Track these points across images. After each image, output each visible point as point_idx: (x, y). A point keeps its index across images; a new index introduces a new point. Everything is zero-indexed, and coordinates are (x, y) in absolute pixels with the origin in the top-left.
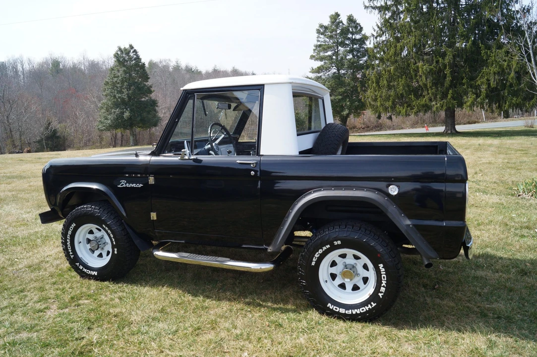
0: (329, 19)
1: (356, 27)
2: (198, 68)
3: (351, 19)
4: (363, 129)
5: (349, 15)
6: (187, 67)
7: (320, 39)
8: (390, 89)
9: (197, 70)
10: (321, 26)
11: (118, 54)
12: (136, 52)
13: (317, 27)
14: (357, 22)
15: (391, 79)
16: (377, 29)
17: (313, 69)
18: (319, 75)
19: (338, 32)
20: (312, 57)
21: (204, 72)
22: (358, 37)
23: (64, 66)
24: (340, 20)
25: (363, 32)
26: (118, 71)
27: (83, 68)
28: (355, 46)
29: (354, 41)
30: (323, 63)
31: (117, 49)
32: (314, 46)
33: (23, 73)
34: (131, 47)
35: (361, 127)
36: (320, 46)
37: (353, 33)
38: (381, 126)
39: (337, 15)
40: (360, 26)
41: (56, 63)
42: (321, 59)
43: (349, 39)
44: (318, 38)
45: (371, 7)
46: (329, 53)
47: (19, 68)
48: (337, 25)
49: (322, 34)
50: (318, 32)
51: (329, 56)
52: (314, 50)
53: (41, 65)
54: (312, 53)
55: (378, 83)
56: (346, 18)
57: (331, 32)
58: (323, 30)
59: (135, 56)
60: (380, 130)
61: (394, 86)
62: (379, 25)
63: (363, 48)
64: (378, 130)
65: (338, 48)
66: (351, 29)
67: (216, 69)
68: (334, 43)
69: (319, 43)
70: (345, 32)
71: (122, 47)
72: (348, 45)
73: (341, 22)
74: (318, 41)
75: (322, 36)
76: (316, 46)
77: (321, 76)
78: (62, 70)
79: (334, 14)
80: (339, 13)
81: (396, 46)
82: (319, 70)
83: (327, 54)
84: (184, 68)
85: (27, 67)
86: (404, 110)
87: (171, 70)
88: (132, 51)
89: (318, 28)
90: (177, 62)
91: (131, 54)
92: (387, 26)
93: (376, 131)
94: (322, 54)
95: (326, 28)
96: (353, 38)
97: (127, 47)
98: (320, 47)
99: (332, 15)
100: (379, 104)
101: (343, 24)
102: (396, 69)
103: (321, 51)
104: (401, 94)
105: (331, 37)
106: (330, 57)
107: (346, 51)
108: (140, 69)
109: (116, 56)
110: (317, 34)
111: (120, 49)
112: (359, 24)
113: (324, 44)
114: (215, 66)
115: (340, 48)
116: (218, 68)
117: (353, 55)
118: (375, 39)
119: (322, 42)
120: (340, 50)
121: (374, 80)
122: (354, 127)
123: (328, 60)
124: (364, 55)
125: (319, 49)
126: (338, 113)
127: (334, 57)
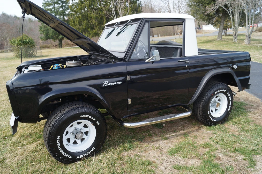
4: (73, 45)
8: (80, 25)
28: (63, 4)
35: (72, 44)
36: (45, 3)
46: (51, 7)
51: (51, 9)
52: (43, 5)
55: (74, 22)
61: (82, 24)
63: (67, 5)
65: (55, 5)
68: (52, 2)
69: (45, 2)
72: (60, 4)
76: (44, 4)
81: (81, 6)
83: (49, 8)
96: (62, 0)
102: (82, 16)
103: (47, 6)
104: (85, 28)
107: (58, 6)
113: (47, 2)
115: (56, 5)
117: (63, 9)
118: (72, 2)
119: (46, 1)
120: (56, 6)
121: (72, 21)
122: (68, 44)
123: (50, 11)
124: (68, 9)
125: (45, 5)
126: (57, 37)
127: (53, 10)
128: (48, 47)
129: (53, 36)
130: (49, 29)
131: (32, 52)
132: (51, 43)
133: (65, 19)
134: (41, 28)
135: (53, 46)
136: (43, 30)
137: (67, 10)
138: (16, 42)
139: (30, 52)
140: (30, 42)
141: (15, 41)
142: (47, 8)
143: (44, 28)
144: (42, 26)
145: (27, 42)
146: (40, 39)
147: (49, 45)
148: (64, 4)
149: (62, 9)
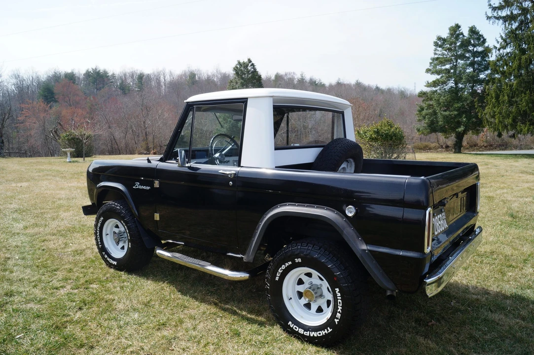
0: (448, 31)
1: (479, 39)
2: (322, 81)
3: (473, 31)
4: (485, 147)
5: (471, 26)
6: (311, 79)
7: (437, 52)
8: (512, 105)
9: (321, 83)
10: (439, 38)
11: (237, 67)
12: (254, 66)
13: (435, 39)
14: (480, 33)
15: (513, 94)
16: (500, 40)
17: (428, 83)
18: (434, 89)
19: (458, 44)
20: (428, 71)
21: (327, 84)
22: (480, 49)
23: (199, 78)
24: (461, 31)
25: (486, 45)
26: (237, 83)
27: (215, 80)
28: (476, 59)
29: (475, 54)
30: (439, 77)
31: (237, 63)
32: (431, 59)
33: (165, 84)
34: (250, 61)
35: (483, 145)
36: (437, 59)
37: (474, 46)
38: (507, 145)
39: (458, 27)
40: (483, 37)
41: (192, 75)
42: (438, 73)
43: (469, 51)
44: (435, 51)
45: (495, 17)
46: (448, 66)
47: (162, 79)
48: (457, 38)
49: (440, 46)
50: (436, 44)
51: (446, 69)
52: (431, 63)
53: (181, 77)
54: (428, 66)
55: (497, 97)
56: (468, 29)
57: (450, 45)
58: (441, 42)
59: (252, 70)
60: (505, 149)
61: (517, 102)
62: (504, 36)
63: (485, 61)
64: (503, 150)
65: (457, 61)
66: (472, 41)
67: (339, 82)
68: (452, 56)
69: (436, 56)
70: (466, 44)
71: (242, 61)
72: (468, 58)
73: (462, 34)
74: (435, 54)
75: (440, 49)
76: (433, 59)
77: (436, 91)
78: (197, 81)
79: (454, 25)
80: (459, 24)
81: (520, 59)
82: (435, 84)
83: (443, 68)
84: (308, 81)
85: (168, 78)
86: (526, 128)
87: (296, 82)
88: (250, 64)
89: (435, 41)
90: (302, 75)
91: (249, 68)
92: (512, 37)
93: (500, 150)
94: (438, 67)
95: (444, 40)
96: (475, 50)
97: (246, 61)
98: (437, 61)
99: (452, 27)
100: (497, 121)
101: (464, 36)
102: (519, 84)
103: (439, 65)
104: (524, 111)
105: (449, 50)
106: (448, 71)
107: (465, 64)
108: (257, 82)
109: (236, 69)
110: (435, 47)
111: (239, 63)
112: (482, 36)
113: (442, 56)
114: (339, 79)
115: (459, 61)
116: (341, 81)
117: (474, 68)
118: (497, 52)
119: (440, 54)
120: (459, 63)
121: (493, 95)
122: (476, 145)
123: (445, 73)
124: (486, 68)
125: (436, 62)
126: (453, 129)
127: (452, 71)
128: (430, 149)
129: (444, 126)
130: (438, 111)
131: (395, 155)
132: (438, 141)
133: (476, 91)
134: (422, 109)
135: (442, 146)
136: (424, 112)
137: (482, 71)
138: (368, 134)
139: (392, 156)
140: (395, 136)
141: (366, 132)
142: (440, 68)
143: (427, 109)
144: (424, 105)
145: (390, 136)
146: (416, 131)
147: (433, 145)
148: (477, 57)
149: (472, 69)
